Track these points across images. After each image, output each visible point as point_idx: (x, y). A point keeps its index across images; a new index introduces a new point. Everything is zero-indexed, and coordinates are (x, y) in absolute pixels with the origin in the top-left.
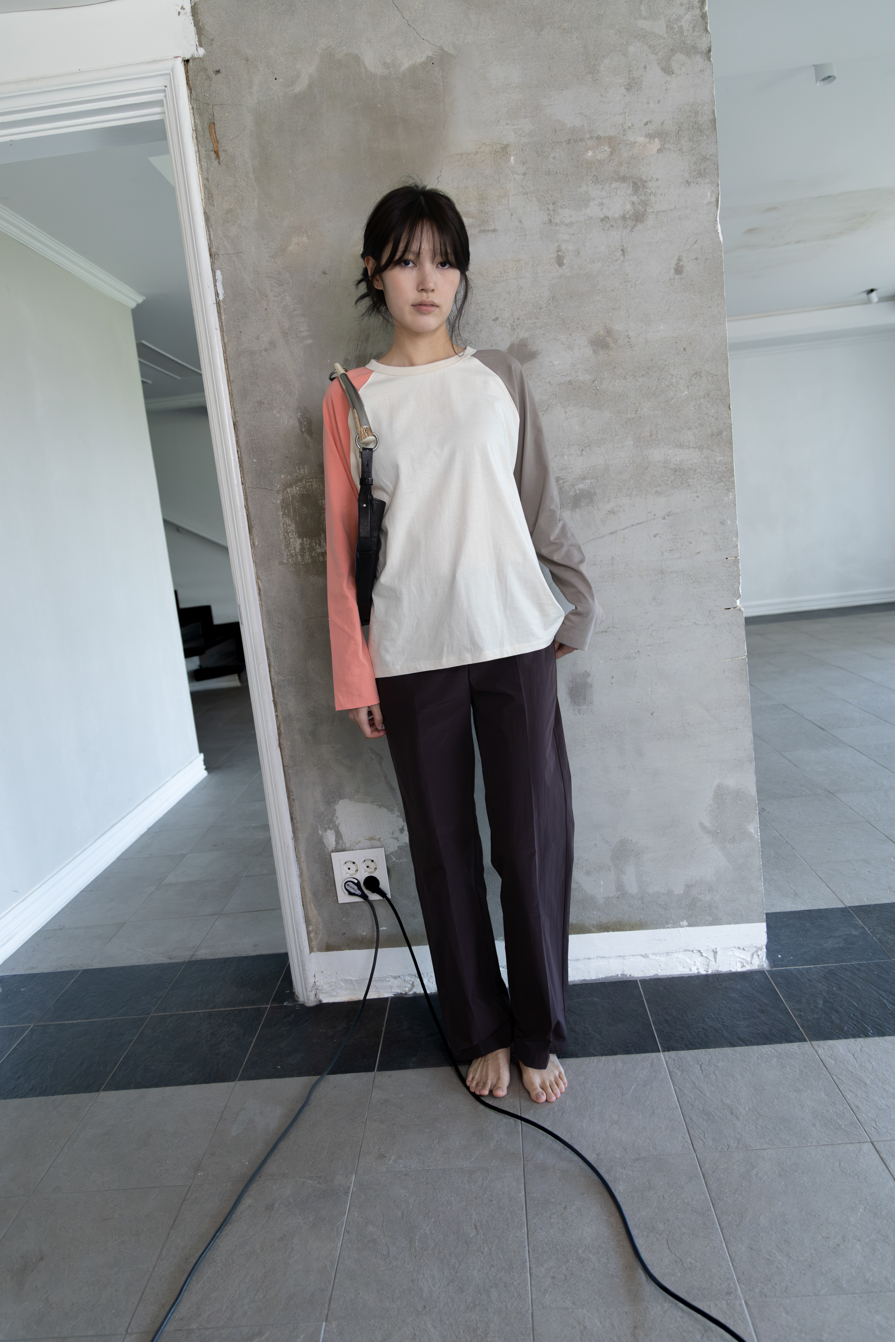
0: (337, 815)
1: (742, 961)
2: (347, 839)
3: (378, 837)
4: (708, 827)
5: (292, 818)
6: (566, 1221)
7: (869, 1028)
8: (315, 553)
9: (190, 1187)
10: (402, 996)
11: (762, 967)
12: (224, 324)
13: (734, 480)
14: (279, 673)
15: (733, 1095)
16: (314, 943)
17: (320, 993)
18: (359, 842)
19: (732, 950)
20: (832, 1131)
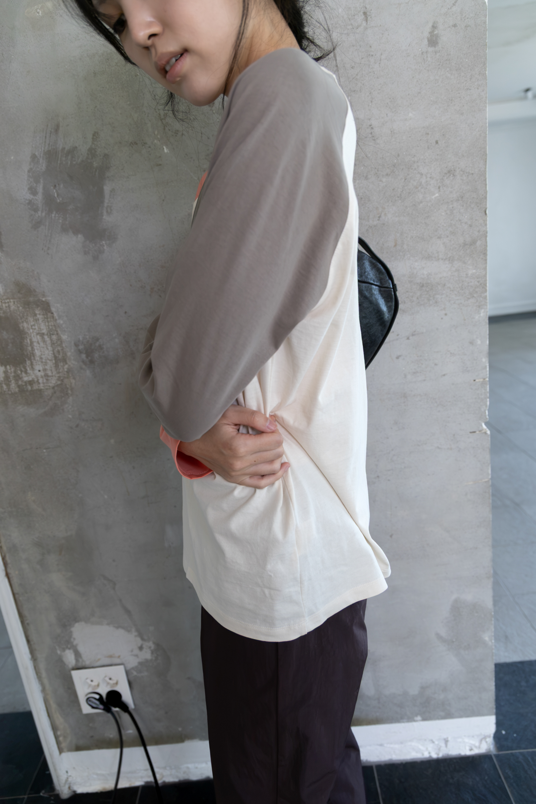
0: (74, 636)
1: (471, 745)
2: (87, 658)
3: (117, 655)
4: (444, 637)
5: (28, 641)
8: (22, 381)
11: (489, 751)
13: (486, 296)
16: (63, 745)
17: (73, 785)
18: (98, 660)
19: (462, 739)
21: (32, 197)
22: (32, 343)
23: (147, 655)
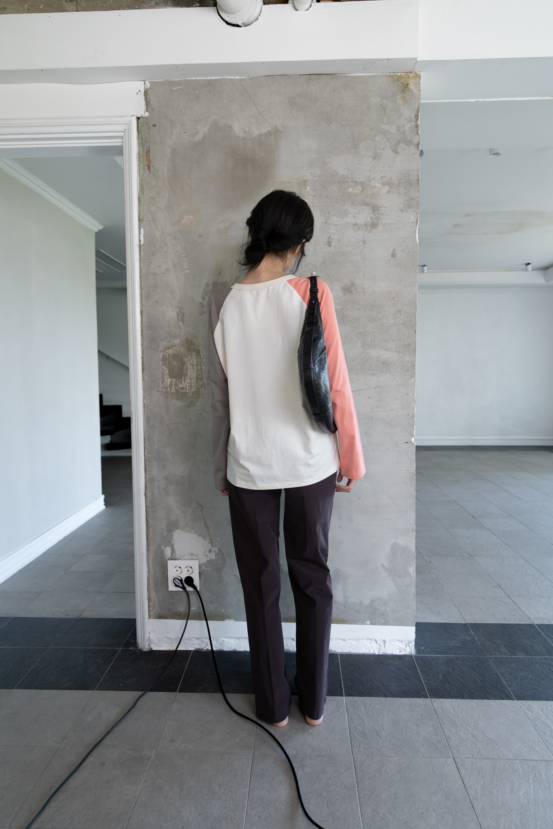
0: (173, 538)
1: (400, 648)
2: (178, 553)
3: (196, 554)
4: (386, 567)
5: (147, 538)
6: (272, 786)
7: (465, 694)
8: (178, 387)
9: (58, 748)
10: (200, 650)
11: (411, 653)
12: (142, 257)
13: (415, 372)
14: (149, 453)
15: (380, 725)
16: (152, 613)
17: (151, 643)
18: (185, 555)
19: (395, 641)
20: (432, 749)
21: (202, 301)
22: (187, 368)
23: (213, 556)
